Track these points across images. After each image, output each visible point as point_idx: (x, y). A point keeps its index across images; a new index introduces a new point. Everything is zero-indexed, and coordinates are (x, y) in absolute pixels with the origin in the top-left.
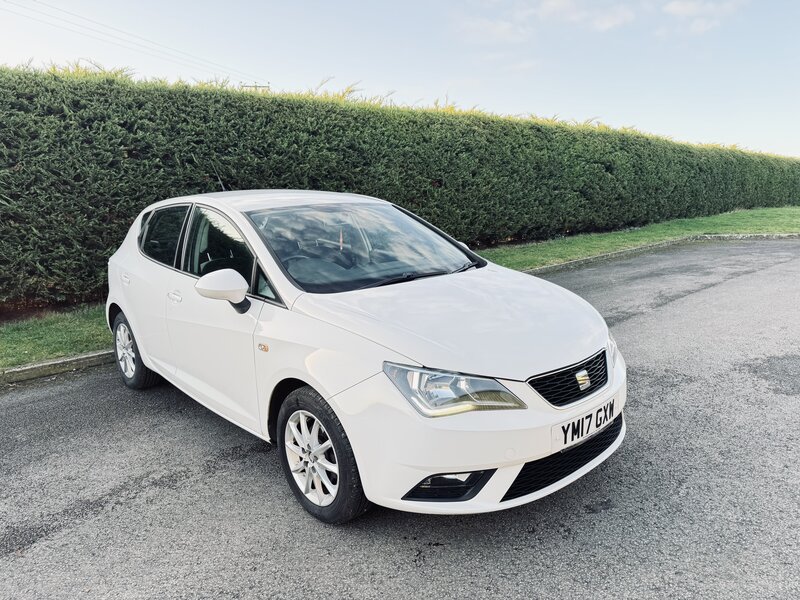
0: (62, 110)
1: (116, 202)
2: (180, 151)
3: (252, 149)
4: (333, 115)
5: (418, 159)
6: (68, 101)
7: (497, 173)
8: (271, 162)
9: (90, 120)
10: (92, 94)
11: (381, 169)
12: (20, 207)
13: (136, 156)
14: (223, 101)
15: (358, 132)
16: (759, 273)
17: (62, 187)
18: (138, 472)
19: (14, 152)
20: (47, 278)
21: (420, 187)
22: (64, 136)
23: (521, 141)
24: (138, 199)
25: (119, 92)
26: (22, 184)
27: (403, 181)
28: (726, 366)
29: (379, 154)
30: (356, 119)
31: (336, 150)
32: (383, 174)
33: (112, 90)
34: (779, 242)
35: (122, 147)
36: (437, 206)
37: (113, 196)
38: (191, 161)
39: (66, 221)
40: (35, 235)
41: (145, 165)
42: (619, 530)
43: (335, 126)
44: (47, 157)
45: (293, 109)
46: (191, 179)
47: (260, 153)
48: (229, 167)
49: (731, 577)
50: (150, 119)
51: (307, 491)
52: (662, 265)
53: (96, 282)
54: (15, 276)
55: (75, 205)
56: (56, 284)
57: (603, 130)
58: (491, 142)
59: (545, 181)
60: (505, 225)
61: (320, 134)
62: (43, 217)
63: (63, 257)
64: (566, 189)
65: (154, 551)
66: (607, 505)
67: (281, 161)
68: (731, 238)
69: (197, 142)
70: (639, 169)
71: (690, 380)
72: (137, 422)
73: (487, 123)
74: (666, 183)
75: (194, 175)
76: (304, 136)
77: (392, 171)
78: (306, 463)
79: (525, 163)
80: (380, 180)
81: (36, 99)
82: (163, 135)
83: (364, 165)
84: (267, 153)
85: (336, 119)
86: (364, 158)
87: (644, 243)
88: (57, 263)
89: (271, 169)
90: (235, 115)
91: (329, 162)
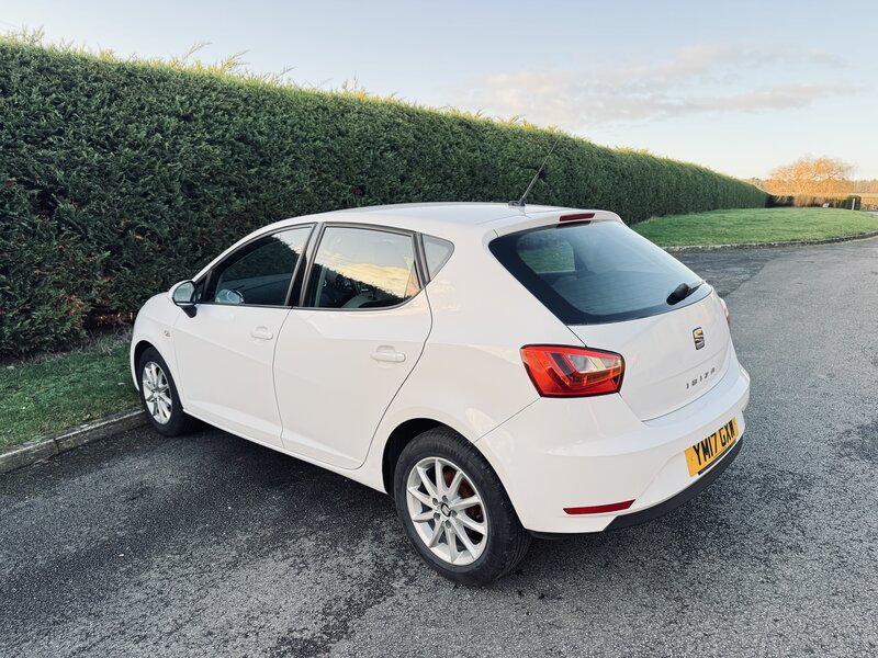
3: (89, 140)
4: (214, 94)
5: (333, 159)
7: (429, 178)
8: (122, 159)
11: (285, 170)
14: (35, 63)
15: (250, 119)
21: (339, 195)
23: (452, 139)
27: (316, 187)
28: (826, 450)
29: (281, 149)
30: (245, 100)
31: (220, 143)
32: (288, 178)
34: (719, 255)
43: (217, 109)
45: (151, 81)
47: (103, 146)
48: (52, 167)
57: (532, 130)
58: (419, 139)
59: (480, 189)
61: (196, 120)
67: (138, 158)
70: (570, 175)
71: (805, 482)
73: (412, 115)
76: (173, 122)
77: (301, 174)
79: (459, 168)
80: (284, 185)
83: (262, 164)
84: (113, 146)
85: (217, 100)
86: (261, 155)
89: (123, 170)
90: (58, 86)
91: (211, 159)
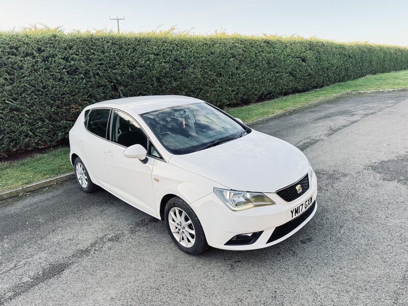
0: (33, 54)
1: (63, 98)
2: (93, 70)
3: (128, 66)
4: (166, 44)
5: (209, 64)
6: (35, 49)
7: (248, 67)
8: (137, 71)
9: (48, 58)
10: (47, 44)
11: (191, 70)
12: (18, 104)
13: (71, 74)
14: (111, 41)
15: (179, 52)
16: (378, 113)
17: (37, 93)
18: (101, 235)
19: (12, 77)
20: (34, 138)
21: (211, 77)
22: (36, 67)
23: (260, 50)
24: (74, 95)
25: (59, 42)
26: (18, 93)
27: (202, 75)
28: (362, 167)
29: (189, 62)
30: (177, 45)
31: (168, 62)
32: (192, 73)
33: (56, 41)
34: (388, 94)
35: (64, 70)
36: (219, 87)
37: (62, 95)
38: (98, 74)
39: (41, 110)
40: (26, 117)
41: (76, 79)
42: (315, 251)
43: (167, 50)
44: (29, 78)
45: (145, 43)
46: (99, 83)
47: (132, 67)
48: (117, 76)
49: (362, 269)
50: (77, 55)
51: (180, 241)
52: (331, 111)
53: (58, 138)
54: (19, 138)
55: (44, 101)
56: (38, 141)
57: (300, 40)
58: (245, 51)
59: (272, 69)
60: (253, 93)
61: (160, 55)
62: (29, 108)
63: (40, 127)
64: (282, 72)
65: (118, 271)
66: (310, 240)
67: (142, 70)
68: (365, 93)
69: (100, 64)
70: (319, 59)
71: (345, 175)
72: (94, 210)
73: (242, 41)
74: (333, 65)
75: (100, 81)
76: (152, 56)
77: (197, 71)
78: (179, 230)
79: (262, 61)
80: (191, 76)
81: (19, 49)
82: (84, 62)
83: (183, 68)
84: (135, 67)
85: (167, 46)
86: (182, 65)
87: (322, 98)
88: (38, 130)
89: (137, 75)
90: (118, 48)
91: (165, 69)
